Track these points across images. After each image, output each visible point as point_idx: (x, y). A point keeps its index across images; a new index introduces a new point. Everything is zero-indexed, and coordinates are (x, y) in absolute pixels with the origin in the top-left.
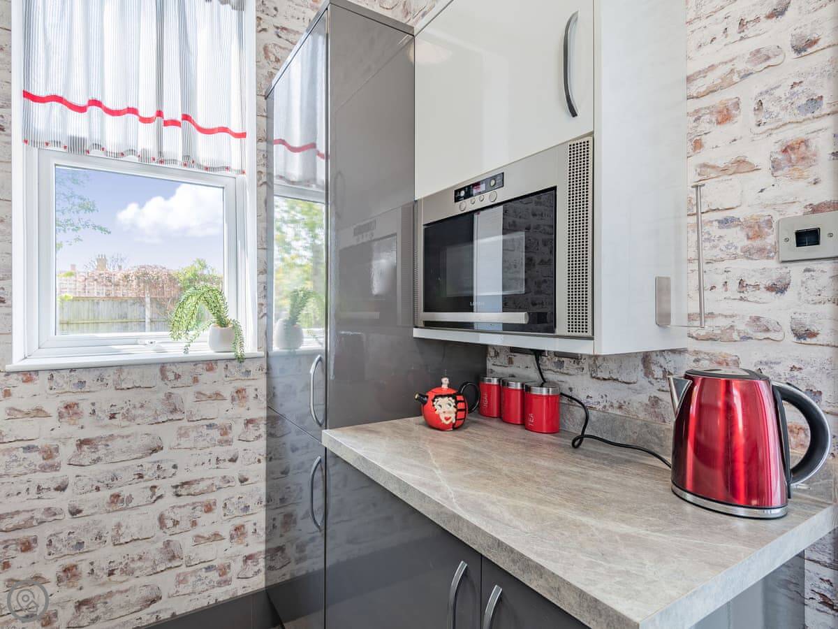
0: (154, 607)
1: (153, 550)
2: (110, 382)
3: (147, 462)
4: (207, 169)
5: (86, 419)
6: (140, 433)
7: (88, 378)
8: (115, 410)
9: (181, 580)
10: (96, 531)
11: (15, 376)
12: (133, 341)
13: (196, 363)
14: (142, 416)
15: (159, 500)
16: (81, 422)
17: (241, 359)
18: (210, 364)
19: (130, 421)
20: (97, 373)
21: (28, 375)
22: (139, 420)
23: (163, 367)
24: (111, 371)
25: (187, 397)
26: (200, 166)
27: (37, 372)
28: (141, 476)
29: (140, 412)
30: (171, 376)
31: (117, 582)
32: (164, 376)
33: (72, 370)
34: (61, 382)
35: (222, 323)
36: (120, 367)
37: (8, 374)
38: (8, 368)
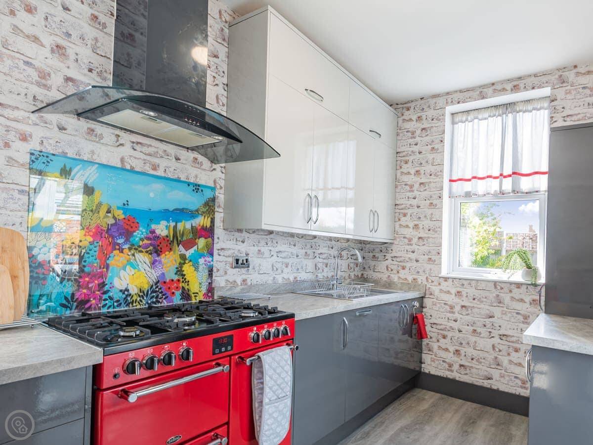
0: (489, 381)
1: (490, 357)
2: (473, 285)
3: (488, 321)
4: (527, 193)
5: (464, 298)
6: (485, 308)
7: (465, 283)
8: (475, 297)
9: (502, 376)
10: (467, 341)
11: (442, 279)
12: (488, 272)
13: (511, 283)
14: (486, 302)
15: (492, 338)
16: (462, 299)
17: (535, 285)
18: (519, 285)
19: (481, 302)
20: (469, 281)
21: (446, 279)
22: (484, 303)
23: (495, 283)
24: (473, 282)
25: (506, 298)
26: (523, 193)
27: (448, 278)
28: (485, 326)
29: (485, 300)
30: (499, 288)
31: (474, 364)
32: (495, 287)
33: (460, 279)
34: (456, 283)
35: (529, 267)
36: (477, 281)
37: (440, 278)
38: (440, 276)
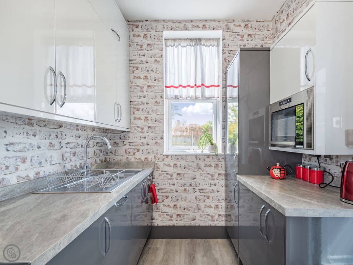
0: (194, 222)
1: (194, 205)
2: (184, 159)
3: (193, 181)
4: (208, 98)
5: (179, 168)
6: (190, 173)
7: (179, 157)
8: (185, 166)
9: (201, 216)
10: (181, 197)
11: (165, 156)
12: (189, 149)
13: (205, 155)
15: (195, 193)
17: (217, 155)
18: (208, 156)
19: (188, 170)
20: (181, 156)
21: (167, 156)
22: (190, 170)
23: (196, 156)
24: (184, 156)
25: (202, 165)
26: (206, 98)
27: (169, 155)
28: (191, 185)
29: (191, 168)
30: (198, 159)
31: (186, 212)
32: (196, 159)
33: (176, 155)
34: (174, 158)
35: (212, 144)
36: (186, 155)
37: (163, 155)
38: (164, 154)
